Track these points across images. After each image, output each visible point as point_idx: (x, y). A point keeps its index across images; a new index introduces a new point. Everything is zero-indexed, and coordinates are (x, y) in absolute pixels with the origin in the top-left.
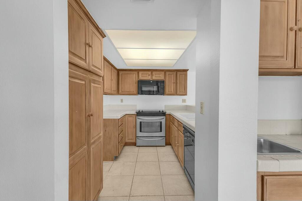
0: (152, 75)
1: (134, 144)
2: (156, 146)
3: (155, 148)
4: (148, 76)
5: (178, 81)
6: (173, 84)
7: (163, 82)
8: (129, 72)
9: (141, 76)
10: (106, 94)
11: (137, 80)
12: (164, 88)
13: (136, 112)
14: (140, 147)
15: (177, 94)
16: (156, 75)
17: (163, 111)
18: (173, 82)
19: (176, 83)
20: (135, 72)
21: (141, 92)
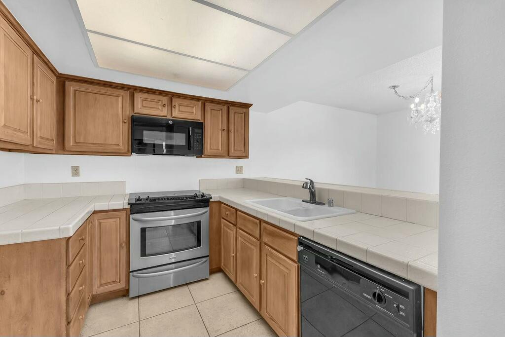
0: (172, 107)
1: (125, 294)
2: (187, 284)
3: (185, 288)
4: (160, 108)
5: (232, 127)
6: (220, 132)
7: (199, 126)
8: (103, 90)
9: (140, 106)
10: (10, 150)
11: (128, 113)
12: (201, 141)
13: (129, 204)
14: (142, 299)
15: (230, 154)
16: (182, 108)
17: (203, 195)
18: (220, 128)
19: (228, 131)
20: (122, 92)
21: (139, 147)
